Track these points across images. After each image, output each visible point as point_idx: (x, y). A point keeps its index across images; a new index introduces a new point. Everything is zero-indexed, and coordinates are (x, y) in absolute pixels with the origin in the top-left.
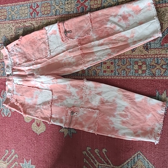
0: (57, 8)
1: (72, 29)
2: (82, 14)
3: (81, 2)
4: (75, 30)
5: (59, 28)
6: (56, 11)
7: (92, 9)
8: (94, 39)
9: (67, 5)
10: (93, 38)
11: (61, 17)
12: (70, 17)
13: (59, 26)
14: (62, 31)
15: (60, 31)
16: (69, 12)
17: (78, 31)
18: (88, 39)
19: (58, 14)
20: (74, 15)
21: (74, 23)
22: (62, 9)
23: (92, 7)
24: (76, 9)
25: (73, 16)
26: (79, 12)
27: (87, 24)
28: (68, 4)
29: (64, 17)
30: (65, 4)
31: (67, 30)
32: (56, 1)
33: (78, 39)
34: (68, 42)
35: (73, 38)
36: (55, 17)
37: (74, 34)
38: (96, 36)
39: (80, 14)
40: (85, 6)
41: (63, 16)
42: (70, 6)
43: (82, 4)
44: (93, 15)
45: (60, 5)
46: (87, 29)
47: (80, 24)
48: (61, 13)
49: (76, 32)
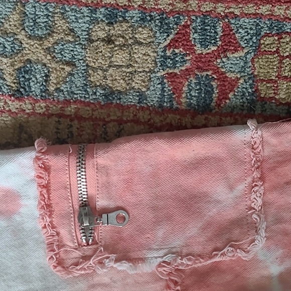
0: (34, 51)
1: (133, 200)
2: (200, 119)
3: (199, 49)
4: (154, 209)
5: (47, 187)
6: (25, 71)
7: (263, 99)
8: (270, 278)
9: (104, 49)
10: (265, 273)
11: (54, 109)
12: (120, 122)
13: (47, 169)
14: (66, 205)
15: (49, 206)
16: (110, 93)
17: (169, 218)
18: (229, 277)
19: (36, 88)
20: (143, 116)
21: (147, 170)
22: (68, 63)
23: (265, 90)
24: (162, 83)
25: (137, 121)
26: (184, 107)
27: (231, 188)
28: (109, 41)
29: (78, 117)
30: (91, 41)
31: (101, 203)
32: (29, 9)
33: (167, 269)
34: (96, 280)
35: (133, 255)
36: (14, 105)
37: (141, 231)
38: (282, 262)
39: (187, 120)
40: (222, 77)
41: (71, 109)
42: (120, 58)
43: (202, 63)
44: (274, 141)
45: (56, 37)
46: (232, 214)
47: (189, 181)
48: (58, 90)
49: (157, 222)
